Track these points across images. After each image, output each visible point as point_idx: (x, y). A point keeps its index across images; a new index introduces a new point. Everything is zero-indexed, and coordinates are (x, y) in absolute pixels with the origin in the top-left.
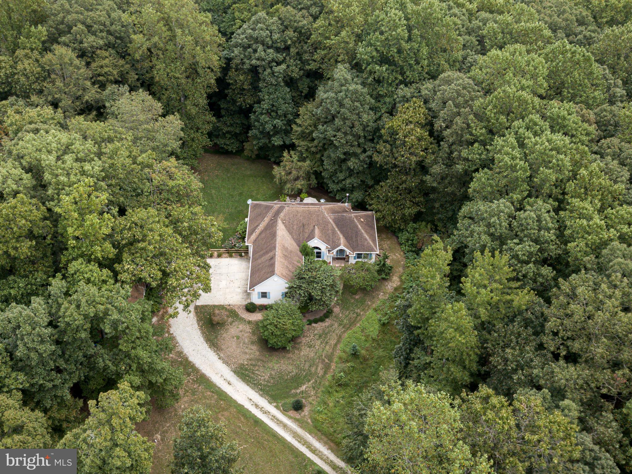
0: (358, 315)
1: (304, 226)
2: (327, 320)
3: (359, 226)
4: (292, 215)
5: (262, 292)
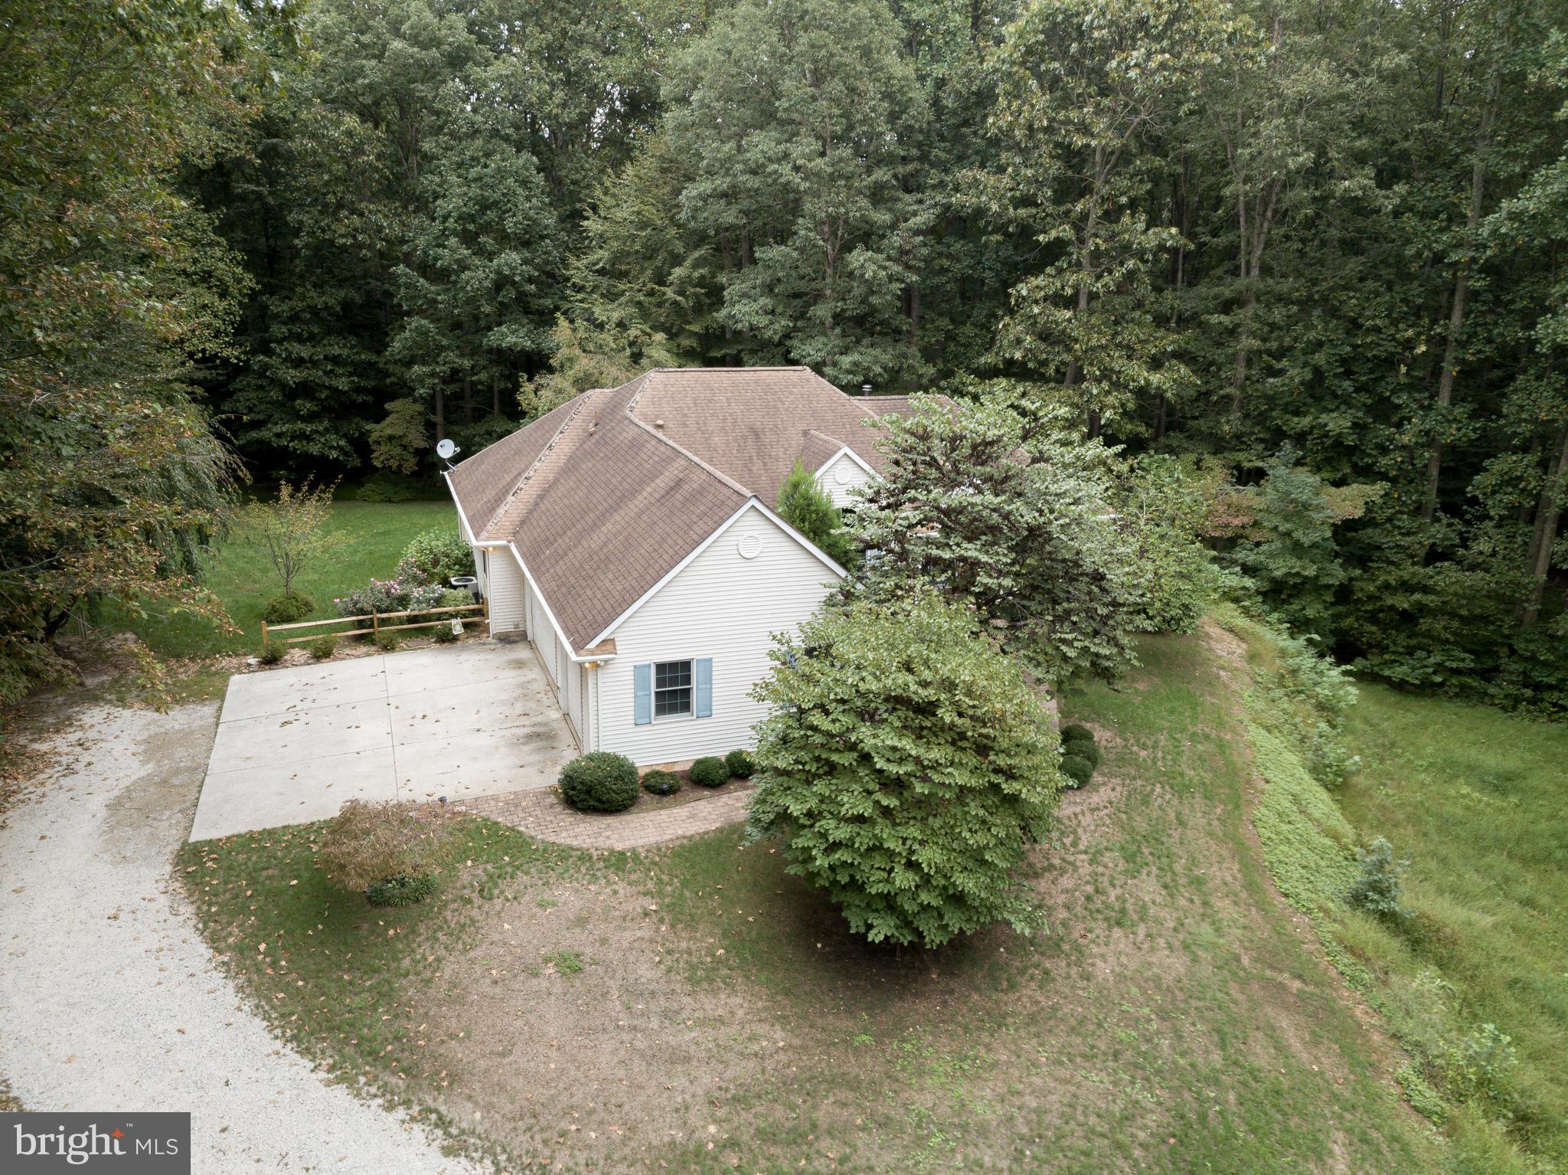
1: (756, 434)
4: (689, 401)
5: (661, 667)
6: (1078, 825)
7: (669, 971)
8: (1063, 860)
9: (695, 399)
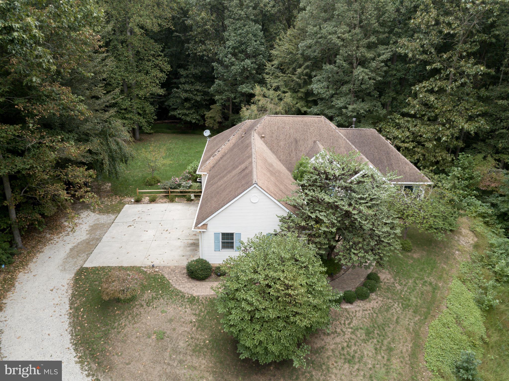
1: (296, 141)
3: (391, 146)
4: (276, 128)
5: (223, 234)
6: (355, 316)
7: (188, 345)
8: (342, 330)
9: (278, 127)
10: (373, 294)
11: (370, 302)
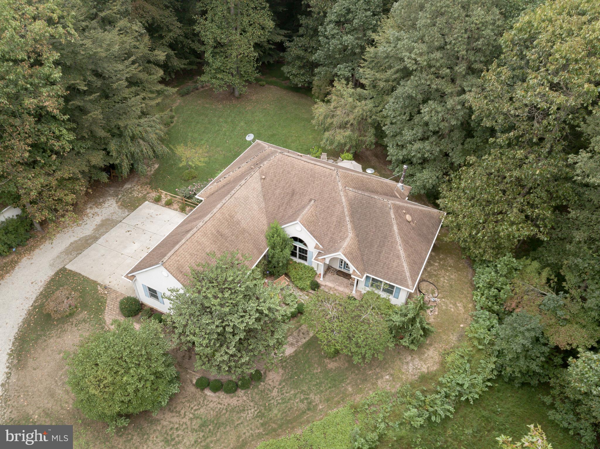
0: (311, 407)
1: (293, 193)
2: (241, 392)
3: (395, 228)
4: (282, 170)
5: (149, 288)
10: (243, 391)
11: (232, 397)
